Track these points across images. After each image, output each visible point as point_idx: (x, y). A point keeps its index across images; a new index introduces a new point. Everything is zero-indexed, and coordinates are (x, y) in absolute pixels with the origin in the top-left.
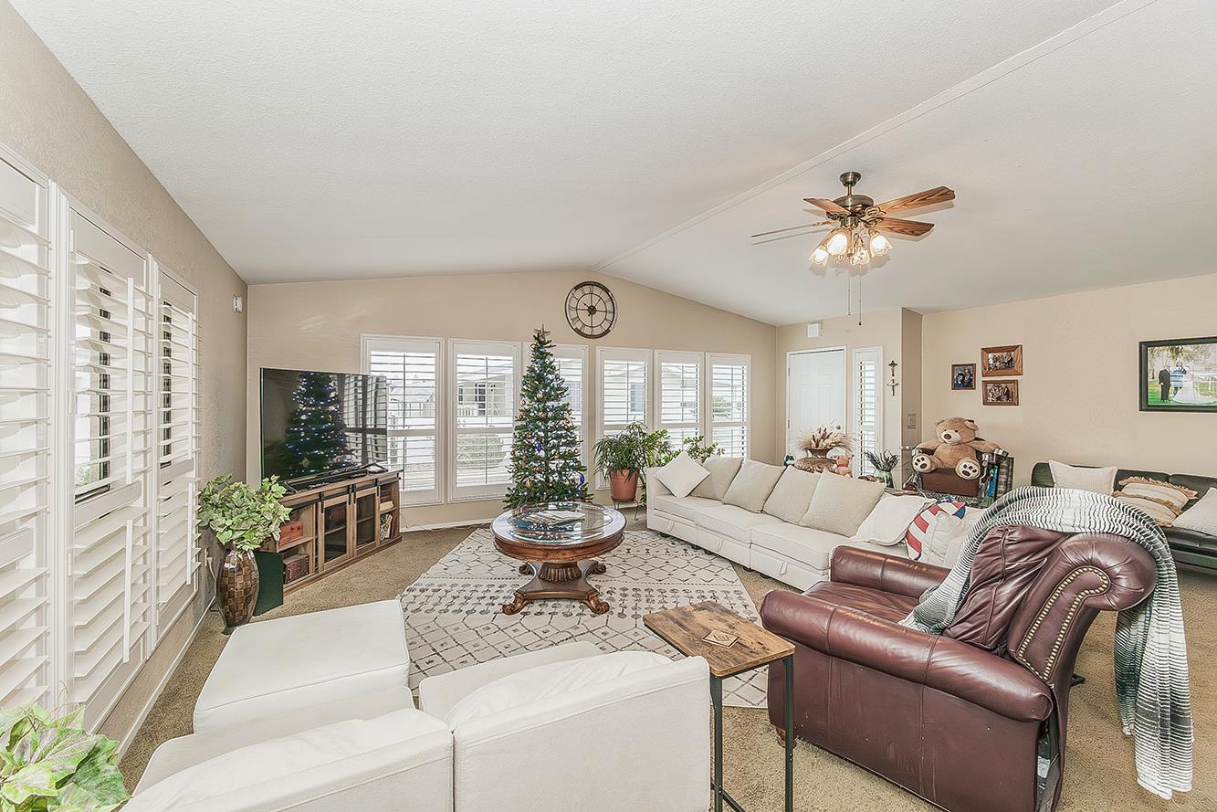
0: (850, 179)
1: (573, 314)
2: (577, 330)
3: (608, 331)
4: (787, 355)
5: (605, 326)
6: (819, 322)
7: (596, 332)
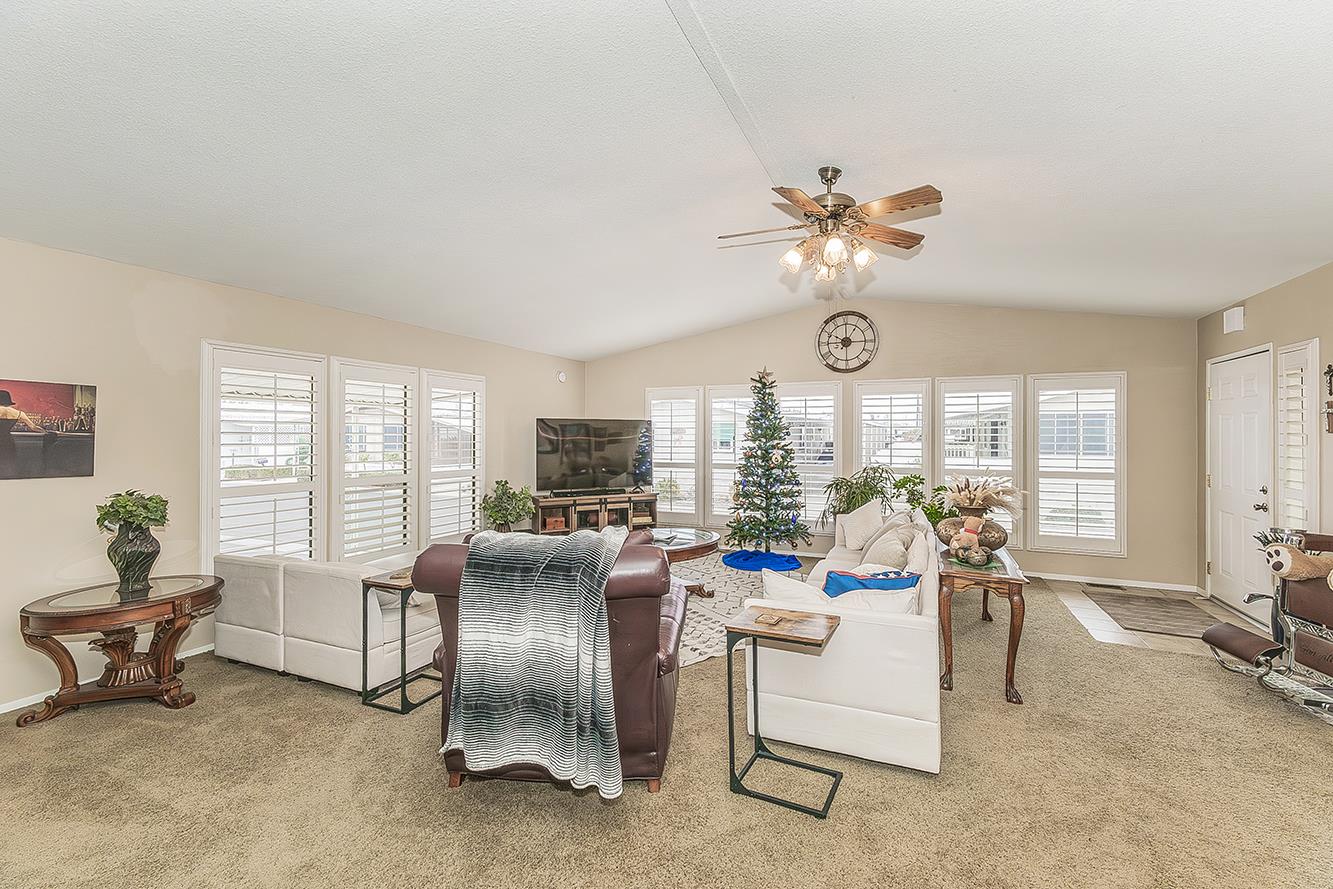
0: (829, 175)
1: (825, 349)
2: (828, 365)
3: (867, 363)
4: (1208, 365)
5: (864, 357)
6: (1240, 304)
7: (852, 365)
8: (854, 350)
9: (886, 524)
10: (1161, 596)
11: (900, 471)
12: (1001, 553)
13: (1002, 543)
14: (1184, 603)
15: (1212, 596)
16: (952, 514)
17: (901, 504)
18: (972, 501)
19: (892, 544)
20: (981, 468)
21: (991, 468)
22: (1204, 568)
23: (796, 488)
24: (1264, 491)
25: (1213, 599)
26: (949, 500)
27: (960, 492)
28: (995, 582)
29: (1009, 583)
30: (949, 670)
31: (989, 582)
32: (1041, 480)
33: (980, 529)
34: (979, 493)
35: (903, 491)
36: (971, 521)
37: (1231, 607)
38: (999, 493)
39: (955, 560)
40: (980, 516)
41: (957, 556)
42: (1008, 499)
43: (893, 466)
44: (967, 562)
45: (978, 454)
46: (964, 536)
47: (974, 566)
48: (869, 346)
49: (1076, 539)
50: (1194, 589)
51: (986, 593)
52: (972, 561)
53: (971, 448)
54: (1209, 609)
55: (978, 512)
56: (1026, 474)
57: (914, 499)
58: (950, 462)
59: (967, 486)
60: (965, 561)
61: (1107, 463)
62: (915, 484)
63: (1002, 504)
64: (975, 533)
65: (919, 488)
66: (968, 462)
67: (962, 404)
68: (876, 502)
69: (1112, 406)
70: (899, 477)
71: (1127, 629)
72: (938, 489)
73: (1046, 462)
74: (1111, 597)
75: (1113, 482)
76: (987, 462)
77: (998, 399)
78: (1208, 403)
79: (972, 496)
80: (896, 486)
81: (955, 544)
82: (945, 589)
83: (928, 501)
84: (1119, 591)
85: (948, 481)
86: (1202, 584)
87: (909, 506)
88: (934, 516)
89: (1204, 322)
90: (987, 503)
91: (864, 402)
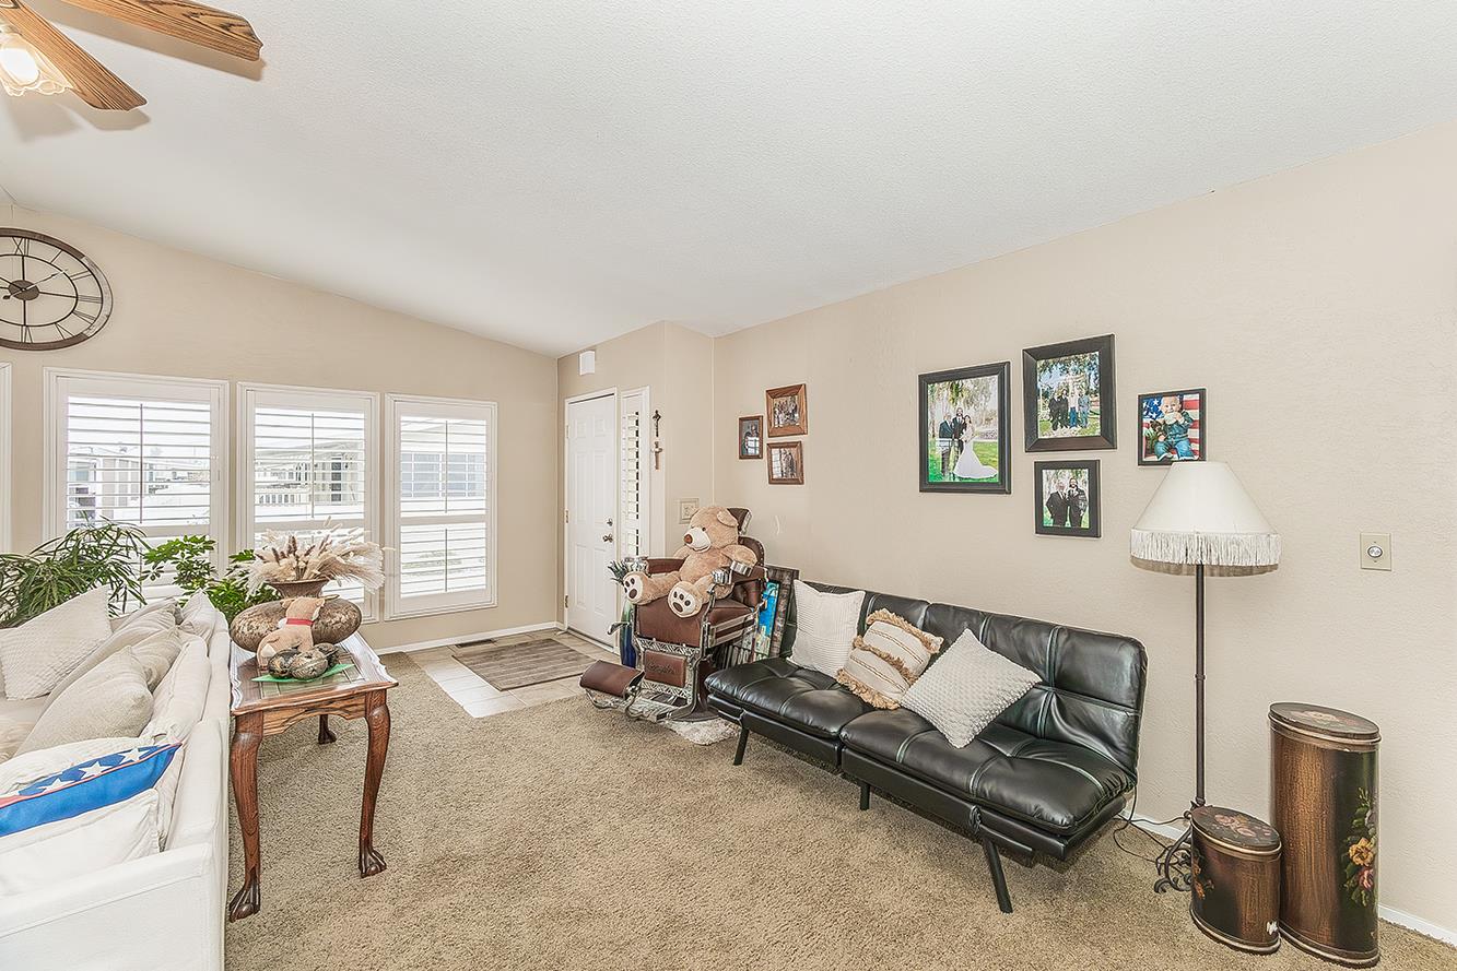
3: (79, 339)
4: (567, 404)
5: (74, 326)
6: (593, 349)
7: (38, 336)
9: (119, 633)
10: (528, 640)
11: (160, 531)
12: (352, 644)
13: (353, 627)
14: (545, 643)
15: (569, 628)
16: (264, 596)
17: (163, 589)
18: (300, 571)
19: (120, 683)
20: (316, 518)
21: (334, 517)
22: (563, 602)
24: (610, 523)
25: (571, 632)
26: (256, 575)
27: (278, 560)
28: (343, 699)
29: (365, 693)
30: (253, 876)
31: (331, 701)
32: (403, 529)
33: (315, 615)
34: (315, 559)
35: (168, 565)
36: (300, 605)
37: (588, 637)
38: (348, 554)
39: (266, 678)
40: (316, 594)
41: (272, 671)
42: (360, 561)
43: (144, 524)
44: (291, 676)
45: (313, 499)
46: (286, 632)
47: (303, 680)
48: (89, 309)
49: (447, 595)
50: (554, 624)
51: (323, 719)
52: (301, 673)
53: (302, 494)
54: (566, 641)
55: (312, 588)
56: (383, 524)
57: (190, 576)
58: (264, 513)
59: (293, 549)
60: (286, 675)
61: (478, 505)
62: (193, 552)
63: (353, 571)
64: (306, 622)
65: (205, 557)
66: (299, 510)
68: (100, 591)
69: (483, 440)
70: (156, 542)
71: (503, 690)
72: (241, 557)
73: (409, 507)
74: (483, 655)
75: (484, 525)
76: (325, 510)
78: (566, 440)
79: (302, 564)
80: (150, 558)
81: (267, 650)
82: (244, 737)
83: (221, 575)
84: (490, 646)
85: (259, 543)
86: (561, 619)
87: (178, 591)
88: (230, 601)
89: (564, 364)
90: (328, 571)
91: (72, 410)
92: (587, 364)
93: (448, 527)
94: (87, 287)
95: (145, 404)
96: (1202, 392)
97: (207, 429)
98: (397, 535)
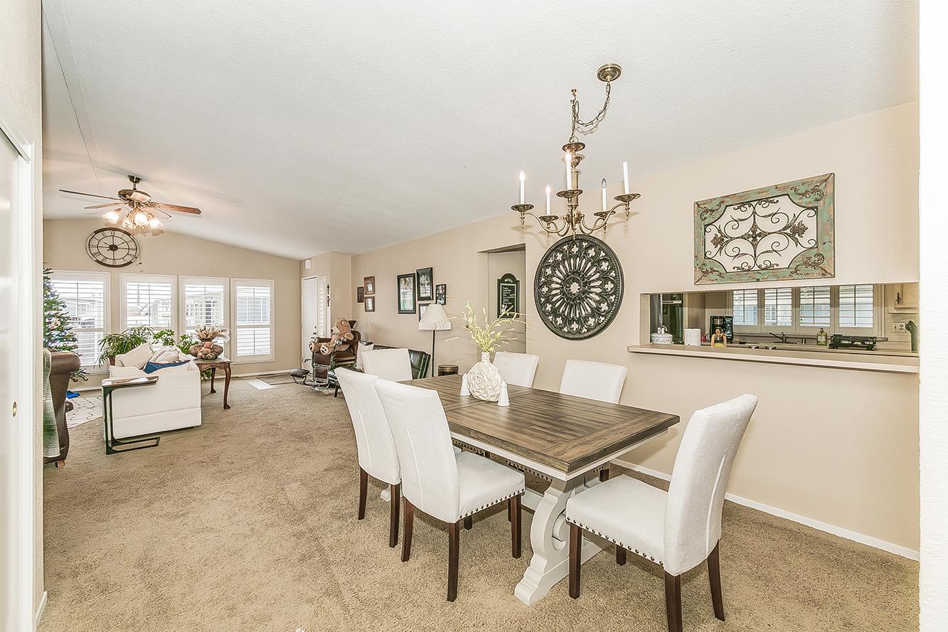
0: (134, 180)
1: (94, 250)
2: (97, 261)
3: (130, 263)
4: (302, 280)
5: (128, 259)
6: (310, 259)
7: (118, 263)
8: (119, 254)
11: (157, 328)
13: (221, 352)
22: (301, 360)
23: (71, 344)
24: (315, 327)
28: (219, 364)
29: (224, 364)
32: (238, 330)
33: (211, 347)
34: (211, 332)
35: (160, 340)
36: (207, 344)
38: (220, 331)
40: (211, 342)
42: (223, 333)
43: (152, 326)
46: (204, 350)
47: (210, 360)
48: (133, 253)
49: (255, 356)
55: (209, 340)
56: (231, 326)
57: (168, 343)
59: (205, 329)
60: (206, 359)
61: (267, 322)
62: (168, 335)
63: (220, 336)
64: (209, 348)
65: (171, 337)
67: (195, 290)
68: (145, 345)
69: (269, 295)
70: (156, 332)
71: (271, 385)
74: (268, 377)
75: (269, 329)
77: (216, 289)
78: (302, 295)
79: (207, 334)
80: (155, 337)
81: (200, 354)
83: (176, 344)
89: (301, 263)
90: (215, 335)
91: (128, 287)
92: (308, 265)
93: (255, 329)
94: (132, 245)
95: (150, 284)
96: (445, 285)
97: (170, 293)
98: (235, 331)
